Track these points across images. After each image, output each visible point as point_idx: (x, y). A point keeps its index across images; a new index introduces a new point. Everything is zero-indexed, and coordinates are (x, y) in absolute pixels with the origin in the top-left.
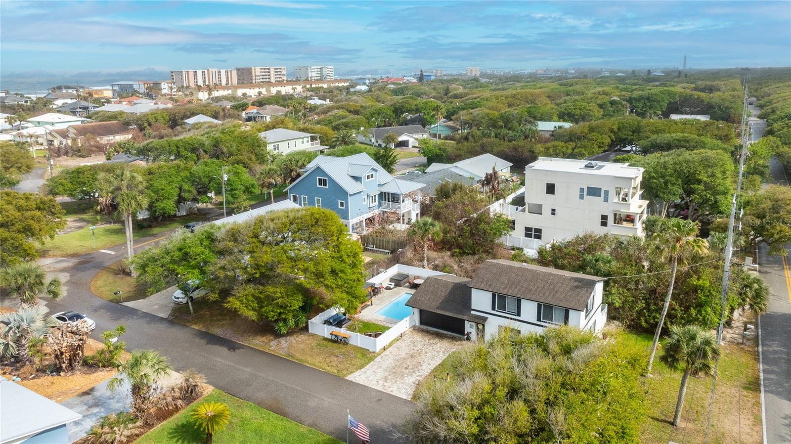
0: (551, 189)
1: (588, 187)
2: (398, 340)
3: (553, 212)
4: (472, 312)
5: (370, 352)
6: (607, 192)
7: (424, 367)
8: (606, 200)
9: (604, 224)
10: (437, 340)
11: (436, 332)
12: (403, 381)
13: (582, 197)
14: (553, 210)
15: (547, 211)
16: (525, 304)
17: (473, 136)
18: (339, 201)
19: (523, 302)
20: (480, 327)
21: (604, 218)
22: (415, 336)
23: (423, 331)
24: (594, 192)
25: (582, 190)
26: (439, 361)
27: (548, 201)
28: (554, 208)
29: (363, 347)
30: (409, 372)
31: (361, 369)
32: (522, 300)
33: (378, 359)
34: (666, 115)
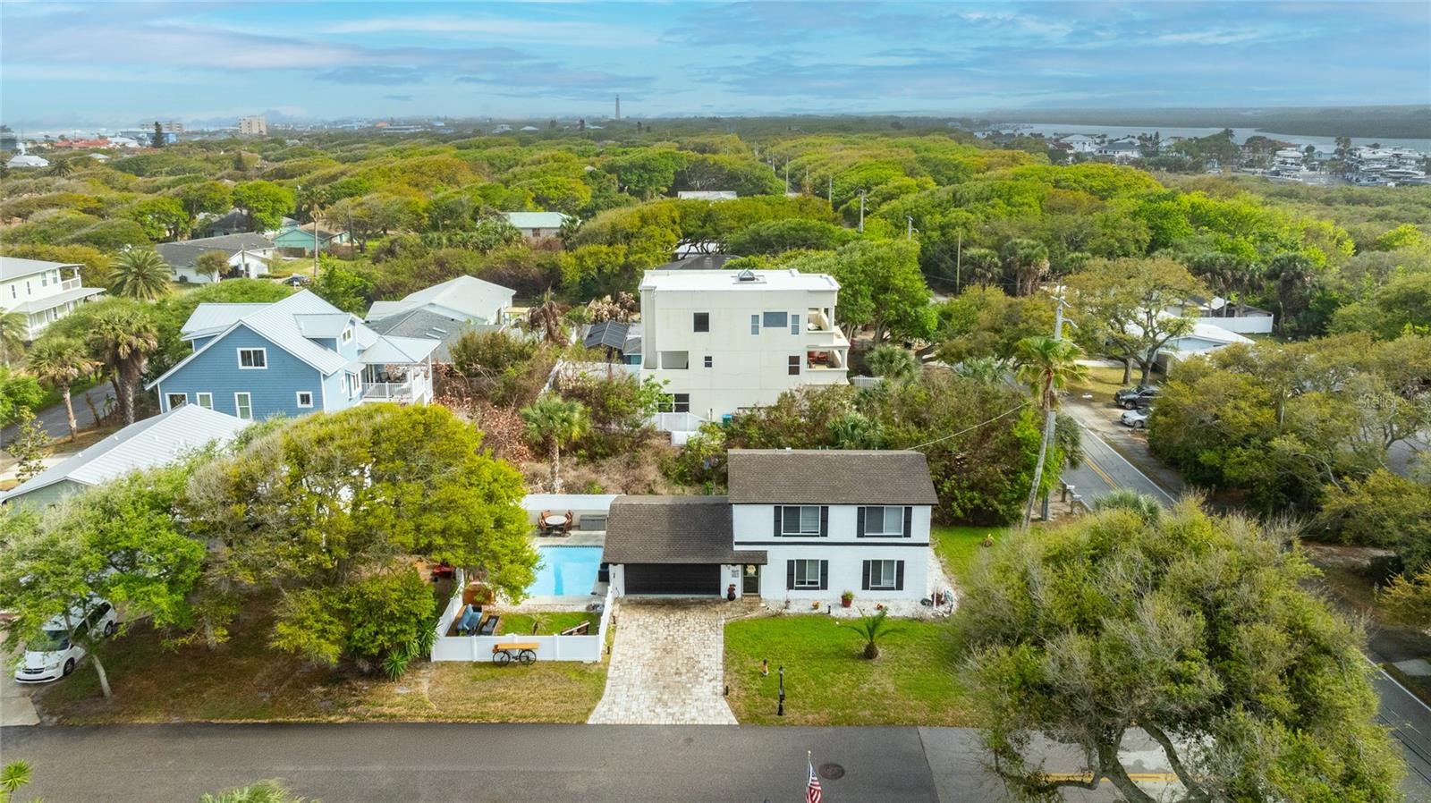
0: (701, 322)
1: (765, 313)
2: (614, 631)
3: (708, 362)
4: (736, 548)
5: (589, 665)
6: (796, 318)
7: (705, 663)
8: (796, 331)
9: (794, 370)
10: (679, 615)
11: (664, 600)
12: (695, 697)
13: (755, 330)
14: (708, 359)
15: (696, 361)
16: (835, 513)
17: (403, 247)
18: (298, 394)
19: (833, 511)
20: (751, 570)
21: (794, 360)
22: (637, 616)
23: (640, 604)
24: (776, 319)
25: (755, 318)
26: (721, 647)
27: (697, 345)
28: (709, 355)
29: (566, 659)
30: (688, 678)
31: (600, 698)
32: (831, 508)
33: (611, 672)
34: (672, 193)
